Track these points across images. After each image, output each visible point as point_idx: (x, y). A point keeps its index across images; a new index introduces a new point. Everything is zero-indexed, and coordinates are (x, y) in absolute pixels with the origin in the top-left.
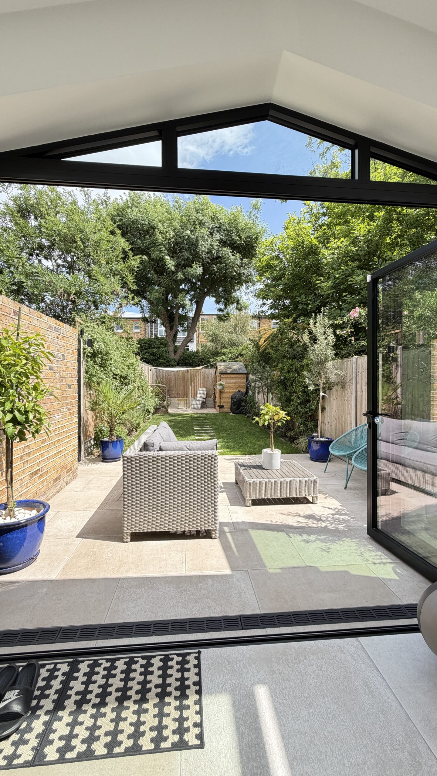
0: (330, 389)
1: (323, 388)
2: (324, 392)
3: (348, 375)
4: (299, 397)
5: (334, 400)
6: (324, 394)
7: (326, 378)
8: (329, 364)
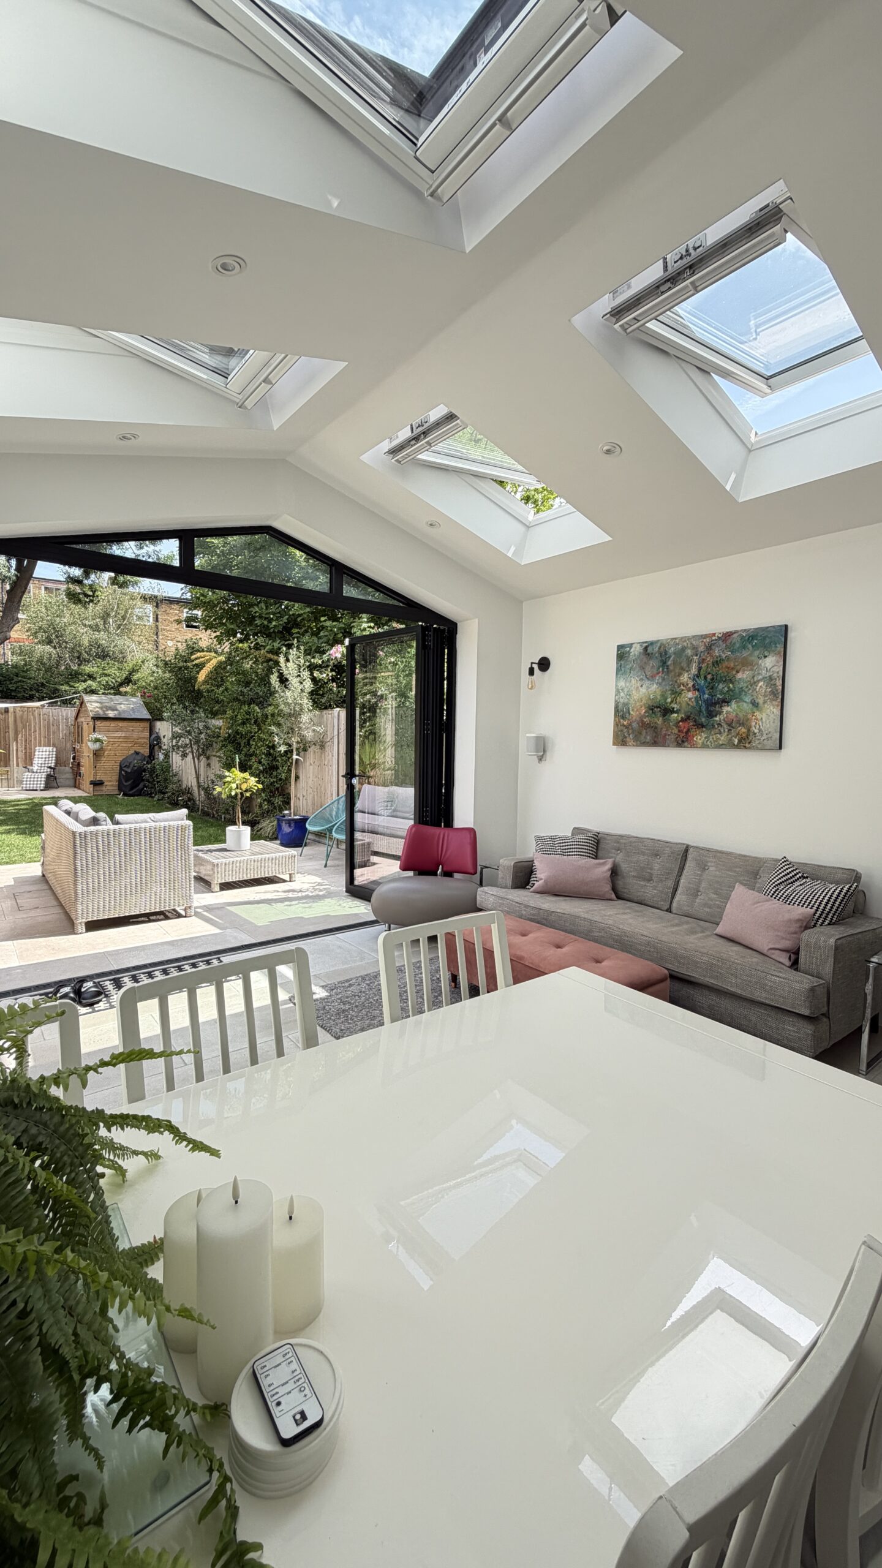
0: (305, 750)
1: (297, 749)
2: (298, 755)
3: (328, 733)
4: (260, 762)
5: (311, 764)
6: (297, 757)
7: (300, 735)
8: (305, 718)
